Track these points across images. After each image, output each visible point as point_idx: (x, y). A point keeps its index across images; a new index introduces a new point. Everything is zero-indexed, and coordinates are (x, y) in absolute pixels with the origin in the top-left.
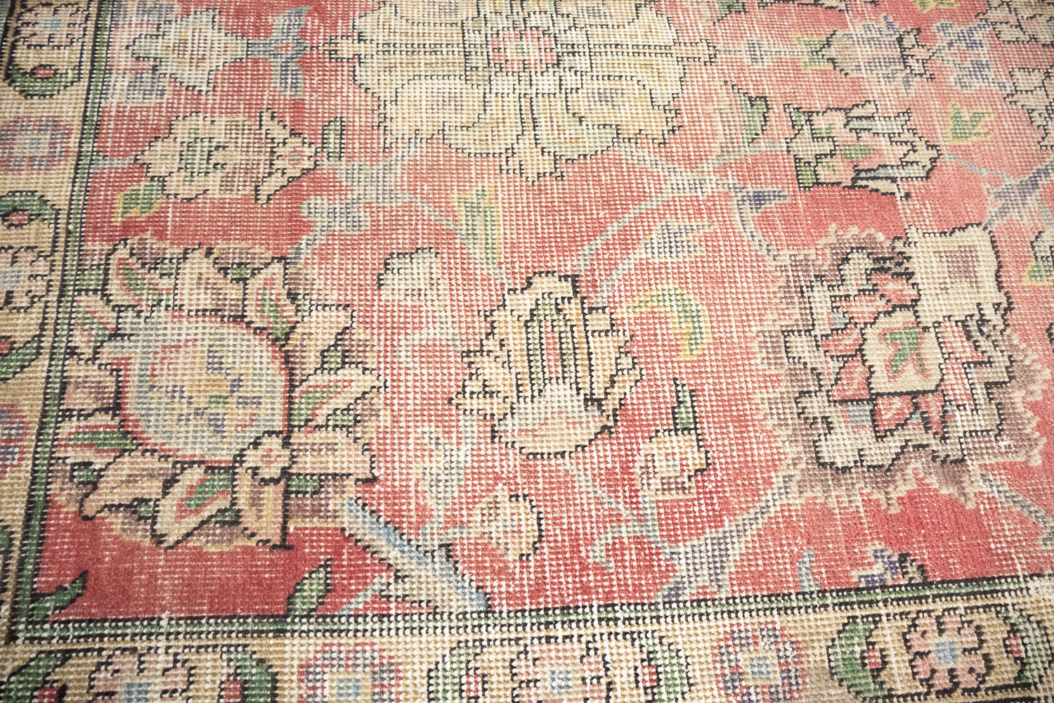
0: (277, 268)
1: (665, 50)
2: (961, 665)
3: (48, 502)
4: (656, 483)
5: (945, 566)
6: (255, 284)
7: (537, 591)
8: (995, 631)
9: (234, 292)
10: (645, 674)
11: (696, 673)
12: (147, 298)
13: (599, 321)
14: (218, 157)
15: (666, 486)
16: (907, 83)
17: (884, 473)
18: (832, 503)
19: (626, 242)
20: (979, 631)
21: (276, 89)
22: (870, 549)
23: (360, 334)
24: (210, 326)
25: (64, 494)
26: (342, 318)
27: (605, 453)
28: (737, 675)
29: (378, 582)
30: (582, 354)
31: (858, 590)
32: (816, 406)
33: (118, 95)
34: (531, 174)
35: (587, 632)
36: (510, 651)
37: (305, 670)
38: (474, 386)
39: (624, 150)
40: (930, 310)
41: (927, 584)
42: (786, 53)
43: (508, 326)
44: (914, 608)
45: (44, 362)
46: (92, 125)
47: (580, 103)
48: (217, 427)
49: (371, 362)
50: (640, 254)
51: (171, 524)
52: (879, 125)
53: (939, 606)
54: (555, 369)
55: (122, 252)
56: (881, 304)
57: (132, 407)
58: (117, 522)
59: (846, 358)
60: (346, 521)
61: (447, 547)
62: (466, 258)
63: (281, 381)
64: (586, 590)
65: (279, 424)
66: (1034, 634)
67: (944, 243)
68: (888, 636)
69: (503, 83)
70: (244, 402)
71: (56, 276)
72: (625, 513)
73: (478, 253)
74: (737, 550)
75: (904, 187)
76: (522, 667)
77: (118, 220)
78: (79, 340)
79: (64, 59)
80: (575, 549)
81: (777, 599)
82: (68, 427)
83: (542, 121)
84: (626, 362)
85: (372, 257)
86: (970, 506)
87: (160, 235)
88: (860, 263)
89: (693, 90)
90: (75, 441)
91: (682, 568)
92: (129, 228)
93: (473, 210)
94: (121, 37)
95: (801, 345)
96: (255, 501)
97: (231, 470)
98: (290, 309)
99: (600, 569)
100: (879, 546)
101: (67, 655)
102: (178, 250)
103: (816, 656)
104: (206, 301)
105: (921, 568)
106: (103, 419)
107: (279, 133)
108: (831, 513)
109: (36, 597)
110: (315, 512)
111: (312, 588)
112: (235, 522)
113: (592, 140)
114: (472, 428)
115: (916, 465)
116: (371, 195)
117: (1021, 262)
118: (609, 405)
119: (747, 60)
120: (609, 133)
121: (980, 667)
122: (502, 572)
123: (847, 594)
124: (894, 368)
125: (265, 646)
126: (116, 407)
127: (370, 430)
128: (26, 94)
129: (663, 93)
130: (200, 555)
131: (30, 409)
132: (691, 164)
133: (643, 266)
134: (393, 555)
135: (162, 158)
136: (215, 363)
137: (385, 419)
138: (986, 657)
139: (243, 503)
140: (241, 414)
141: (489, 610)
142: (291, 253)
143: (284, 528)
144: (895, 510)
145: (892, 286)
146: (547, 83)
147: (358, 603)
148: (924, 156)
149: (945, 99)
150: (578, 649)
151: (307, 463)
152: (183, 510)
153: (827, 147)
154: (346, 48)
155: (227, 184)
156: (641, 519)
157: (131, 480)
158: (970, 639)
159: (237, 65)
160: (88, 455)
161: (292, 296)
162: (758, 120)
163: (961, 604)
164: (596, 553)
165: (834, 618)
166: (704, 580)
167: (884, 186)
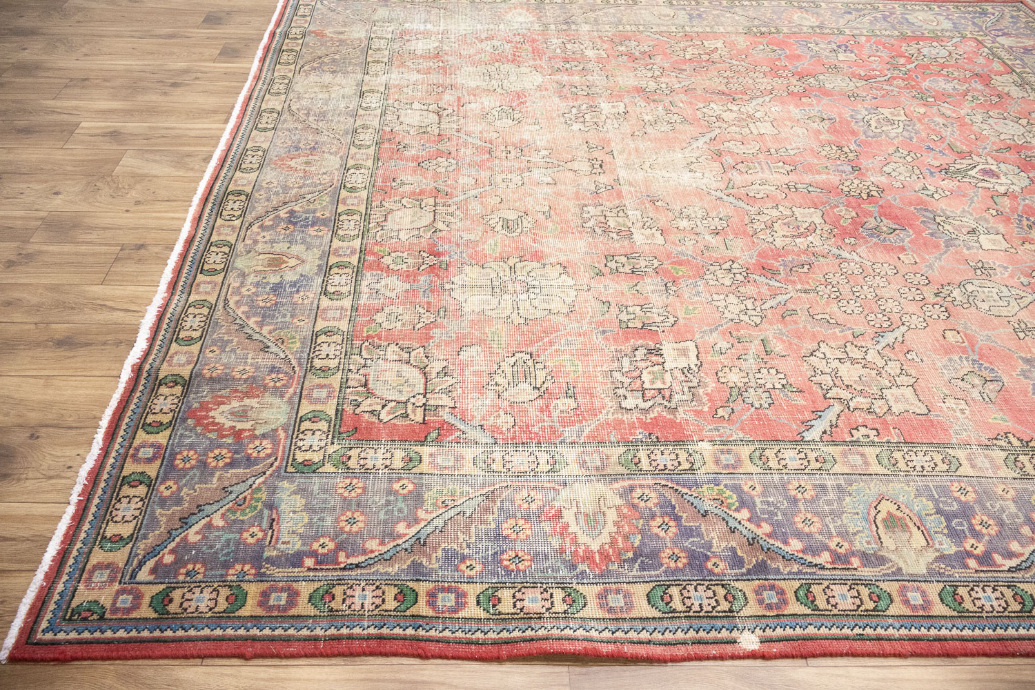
0: (422, 349)
1: (571, 287)
2: (669, 464)
3: (343, 410)
4: (558, 411)
5: (667, 437)
6: (413, 354)
7: (513, 438)
8: (683, 455)
9: (406, 355)
10: (551, 461)
11: (569, 461)
12: (375, 357)
13: (540, 366)
14: (400, 318)
15: (562, 412)
16: (667, 297)
17: (646, 411)
18: (625, 418)
19: (551, 343)
20: (677, 455)
21: (421, 298)
22: (638, 432)
23: (451, 367)
24: (398, 364)
25: (349, 409)
26: (445, 363)
27: (540, 402)
28: (584, 462)
29: (457, 434)
30: (533, 375)
31: (632, 442)
32: (621, 392)
33: (364, 299)
34: (516, 324)
35: (531, 450)
36: (502, 454)
37: (431, 455)
38: (493, 383)
39: (552, 317)
40: (667, 366)
41: (658, 441)
42: (618, 288)
43: (506, 366)
44: (653, 448)
45: (340, 373)
46: (355, 308)
47: (535, 303)
48: (400, 392)
49: (455, 375)
50: (556, 346)
51: (384, 416)
52: (654, 310)
53: (663, 448)
54: (522, 378)
55: (367, 344)
56: (650, 364)
57: (371, 386)
58: (366, 416)
59: (634, 379)
60: (445, 418)
61: (482, 426)
62: (490, 347)
63: (423, 380)
64: (531, 439)
65: (422, 391)
66: (698, 457)
67: (675, 345)
68: (642, 455)
69: (506, 297)
70: (410, 385)
71: (344, 350)
72: (546, 419)
73: (495, 346)
74: (587, 430)
75: (662, 329)
76: (507, 458)
77: (365, 335)
78: (351, 367)
79: (345, 289)
80: (528, 427)
81: (601, 443)
82: (348, 391)
83: (521, 308)
84: (549, 377)
85: (456, 347)
86: (678, 421)
87: (380, 339)
88: (642, 351)
89: (580, 299)
90: (351, 394)
91: (566, 434)
92: (368, 337)
93: (493, 333)
94: (364, 283)
95: (617, 375)
96: (414, 412)
97: (406, 403)
98: (426, 361)
99: (536, 434)
100: (641, 431)
101: (351, 448)
102: (386, 344)
103: (614, 458)
104: (396, 358)
105: (657, 437)
106: (361, 389)
107: (422, 311)
108: (624, 421)
109: (340, 433)
110: (435, 415)
111: (434, 435)
112: (407, 416)
113: (539, 314)
114: (491, 395)
115: (658, 409)
116: (456, 329)
117: (707, 352)
118: (542, 390)
119: (603, 290)
120: (547, 312)
121: (677, 464)
122: (501, 433)
123: (627, 443)
124: (652, 382)
125: (418, 449)
126: (366, 385)
127: (454, 394)
128: (332, 300)
129: (568, 301)
130: (395, 425)
131: (337, 386)
132: (577, 321)
133: (557, 351)
134: (462, 427)
135: (380, 318)
136: (399, 375)
137: (460, 391)
138: (679, 462)
139: (409, 412)
140: (410, 389)
141: (496, 443)
142: (426, 345)
143: (424, 419)
144: (649, 421)
145: (654, 358)
146: (524, 297)
147: (450, 439)
148: (672, 320)
149: (682, 303)
150: (527, 454)
151: (432, 402)
152: (389, 413)
153: (633, 317)
154: (447, 286)
155: (403, 325)
156: (552, 421)
157: (371, 405)
158: (673, 456)
159: (407, 291)
160: (356, 398)
161: (427, 357)
162: (606, 308)
163: (671, 448)
164: (536, 429)
165: (622, 449)
166: (575, 437)
167: (653, 328)
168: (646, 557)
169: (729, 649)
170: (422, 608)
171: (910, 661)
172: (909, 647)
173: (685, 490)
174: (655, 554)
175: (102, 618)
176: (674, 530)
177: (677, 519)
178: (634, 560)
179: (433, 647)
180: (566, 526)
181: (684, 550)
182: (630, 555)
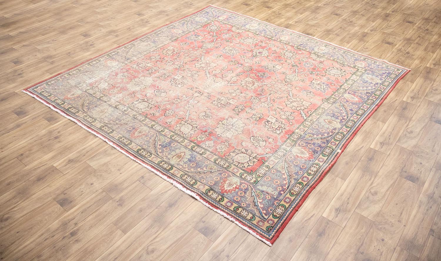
0: (236, 150)
1: (238, 120)
3: (244, 169)
7: (274, 151)
8: (297, 134)
9: (236, 153)
10: (284, 150)
11: (286, 148)
12: (231, 157)
13: (257, 137)
14: (222, 148)
15: (273, 142)
16: (254, 111)
17: (282, 132)
19: (252, 132)
21: (219, 141)
22: (286, 136)
23: (246, 149)
24: (237, 155)
26: (244, 149)
27: (267, 143)
28: (288, 146)
29: (266, 158)
30: (259, 140)
31: (288, 138)
32: (274, 132)
33: (210, 150)
34: (241, 133)
36: (276, 155)
37: (268, 164)
38: (256, 146)
39: (244, 128)
40: (273, 122)
42: (245, 114)
43: (253, 142)
45: (231, 165)
46: (212, 152)
47: (238, 127)
48: (246, 159)
49: (249, 149)
50: (254, 132)
52: (256, 114)
53: (293, 135)
55: (226, 156)
58: (249, 167)
59: (272, 128)
60: (260, 157)
61: (267, 153)
62: (245, 140)
63: (246, 154)
64: (276, 149)
65: (249, 156)
66: (299, 133)
67: (269, 118)
68: (292, 138)
69: (231, 130)
70: (245, 157)
71: (224, 161)
72: (272, 144)
74: (280, 141)
75: (263, 117)
76: (278, 155)
78: (231, 162)
79: (203, 151)
80: (272, 148)
81: (285, 141)
82: (238, 166)
83: (237, 130)
84: (262, 138)
85: (240, 145)
86: (288, 130)
87: (226, 154)
88: (266, 123)
89: (243, 121)
90: (240, 166)
91: (279, 144)
92: (224, 155)
93: (241, 138)
94: (204, 147)
95: (269, 129)
96: (254, 160)
97: (250, 160)
98: (240, 151)
101: (256, 174)
102: (229, 154)
103: (290, 142)
105: (290, 134)
106: (239, 164)
107: (223, 143)
108: (282, 136)
109: (250, 173)
110: (258, 158)
111: (263, 161)
112: (254, 162)
113: (242, 129)
114: (259, 148)
115: (283, 130)
116: (234, 142)
118: (264, 141)
119: (243, 117)
120: (242, 127)
121: (298, 136)
122: (271, 152)
124: (275, 126)
125: (265, 165)
126: (239, 163)
127: (254, 152)
128: (205, 154)
129: (242, 123)
130: (255, 164)
131: (235, 167)
132: (249, 125)
134: (264, 156)
135: (219, 150)
136: (241, 157)
141: (273, 154)
142: (235, 148)
143: (257, 160)
144: (285, 133)
145: (270, 122)
146: (234, 127)
148: (261, 114)
149: (258, 110)
150: (279, 152)
151: (253, 156)
152: (251, 164)
153: (255, 118)
154: (219, 136)
155: (225, 148)
156: (274, 144)
157: (246, 165)
159: (214, 142)
160: (242, 166)
162: (249, 120)
164: (274, 147)
165: (289, 140)
167: (261, 117)
168: (315, 152)
169: (338, 155)
170: (305, 183)
171: (354, 138)
172: (352, 136)
173: (305, 139)
174: (315, 150)
175: (272, 227)
176: (312, 145)
177: (310, 143)
178: (314, 153)
179: (314, 185)
180: (301, 157)
181: (317, 146)
182: (313, 153)
